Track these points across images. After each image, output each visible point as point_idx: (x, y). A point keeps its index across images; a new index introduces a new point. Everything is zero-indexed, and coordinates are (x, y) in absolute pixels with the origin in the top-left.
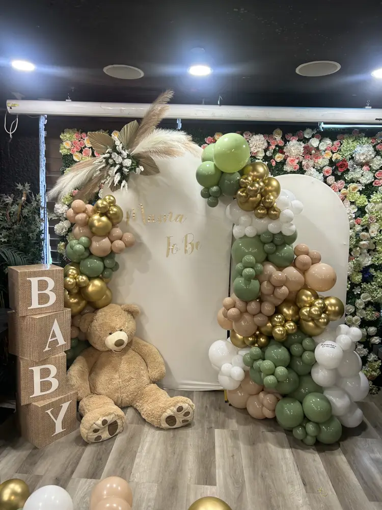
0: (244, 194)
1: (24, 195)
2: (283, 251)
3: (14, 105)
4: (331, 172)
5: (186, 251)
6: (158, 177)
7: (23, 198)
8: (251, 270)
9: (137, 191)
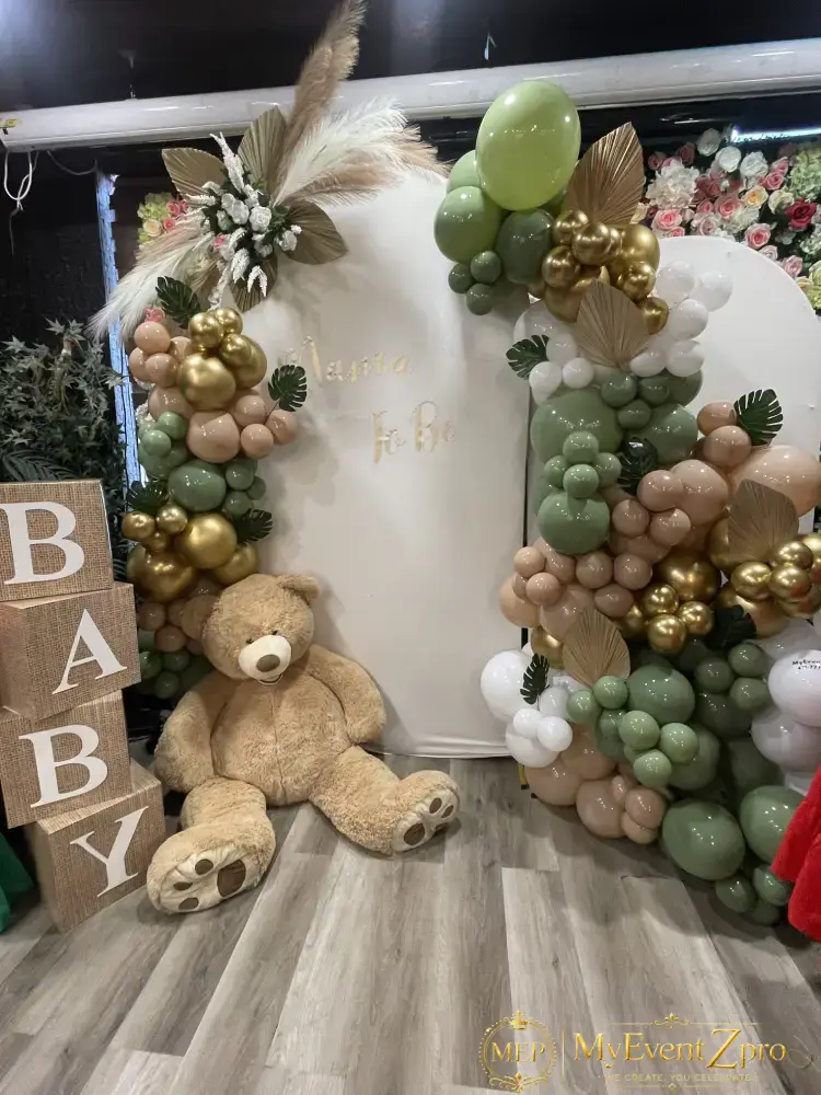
0: (564, 261)
1: (66, 344)
2: (669, 420)
3: (11, 123)
4: (768, 235)
5: (419, 445)
6: (344, 266)
7: (64, 351)
8: (587, 469)
9: (298, 306)
